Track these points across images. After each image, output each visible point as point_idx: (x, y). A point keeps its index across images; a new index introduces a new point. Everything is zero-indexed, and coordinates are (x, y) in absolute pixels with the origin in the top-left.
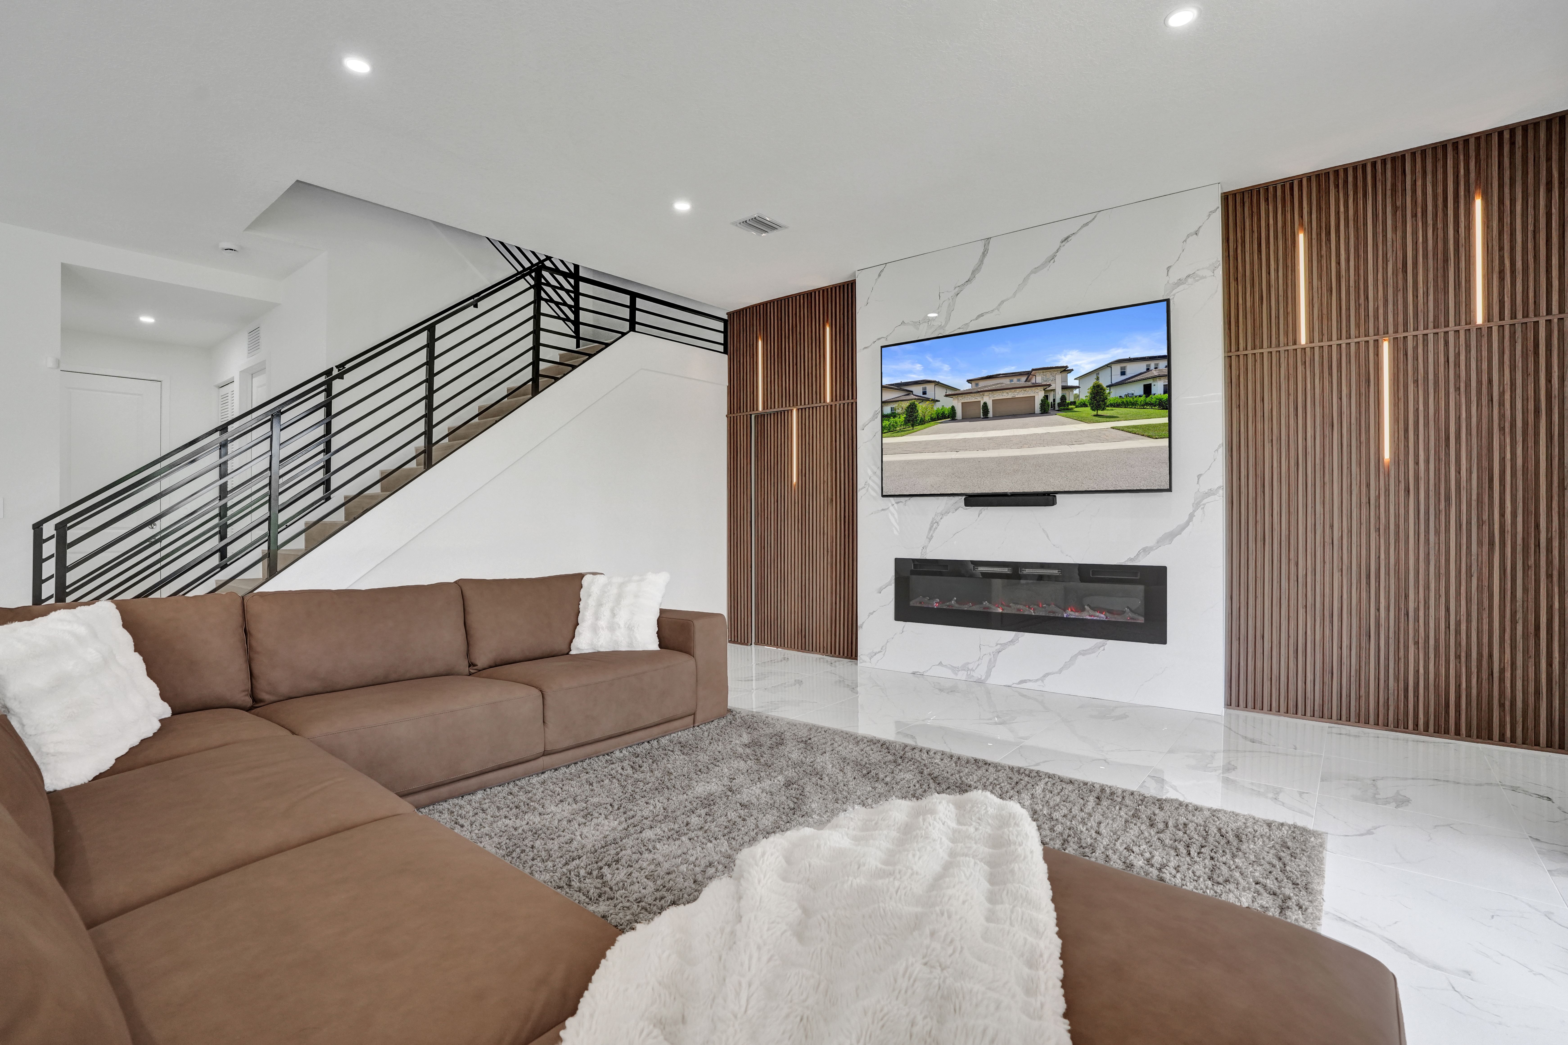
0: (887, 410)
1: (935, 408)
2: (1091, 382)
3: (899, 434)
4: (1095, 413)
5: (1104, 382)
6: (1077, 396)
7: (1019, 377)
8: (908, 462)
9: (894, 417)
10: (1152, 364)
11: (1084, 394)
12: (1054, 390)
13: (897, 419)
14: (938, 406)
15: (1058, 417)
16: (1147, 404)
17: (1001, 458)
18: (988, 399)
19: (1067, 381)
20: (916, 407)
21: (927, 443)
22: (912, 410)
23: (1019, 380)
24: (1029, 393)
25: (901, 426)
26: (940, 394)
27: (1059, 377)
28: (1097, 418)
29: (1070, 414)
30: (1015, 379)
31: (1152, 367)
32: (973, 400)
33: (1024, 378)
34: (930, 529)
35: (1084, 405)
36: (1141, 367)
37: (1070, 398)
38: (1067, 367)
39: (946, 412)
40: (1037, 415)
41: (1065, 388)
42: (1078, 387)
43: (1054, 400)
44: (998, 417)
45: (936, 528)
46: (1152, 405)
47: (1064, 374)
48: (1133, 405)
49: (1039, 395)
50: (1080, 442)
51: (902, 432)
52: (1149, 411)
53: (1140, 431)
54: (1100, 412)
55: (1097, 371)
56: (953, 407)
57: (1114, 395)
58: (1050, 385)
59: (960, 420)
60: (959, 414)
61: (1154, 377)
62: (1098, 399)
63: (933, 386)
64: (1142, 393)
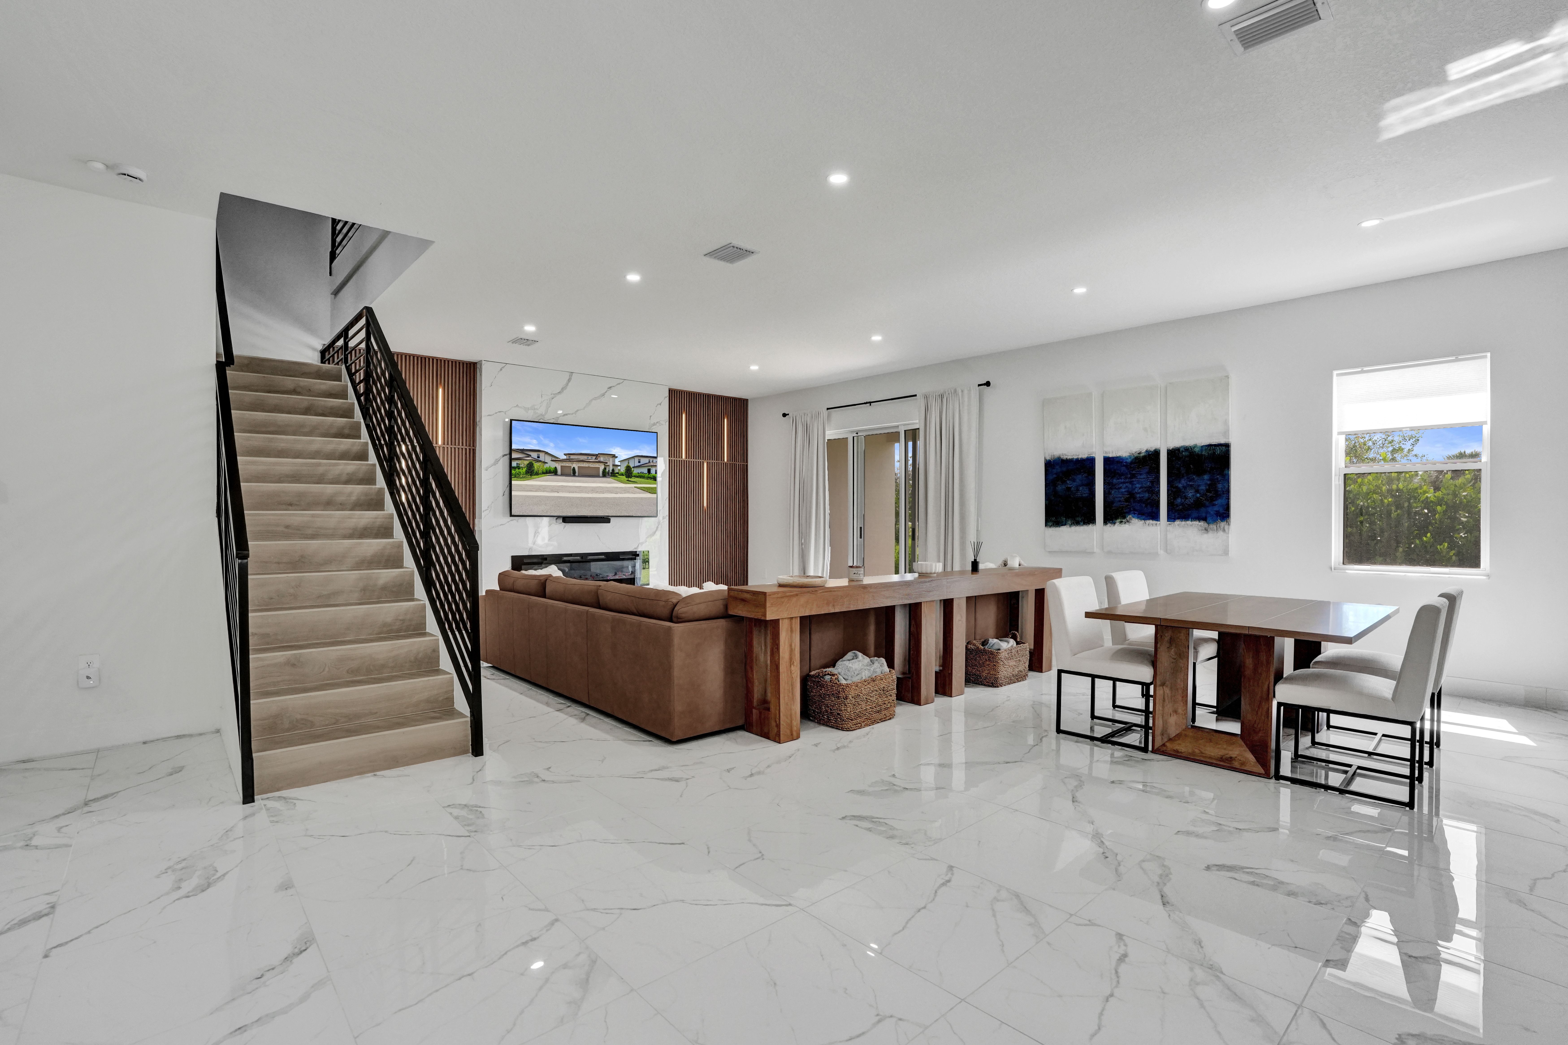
0: (514, 464)
1: (545, 467)
2: (625, 464)
3: (522, 479)
4: (627, 479)
5: (632, 465)
6: (619, 470)
7: (592, 456)
8: (529, 497)
9: (519, 469)
11: (622, 469)
12: (609, 466)
13: (520, 470)
14: (546, 466)
15: (610, 479)
17: (582, 498)
18: (575, 466)
19: (615, 462)
20: (533, 464)
21: (539, 486)
22: (530, 466)
23: (592, 458)
24: (597, 465)
25: (523, 474)
26: (548, 459)
27: (611, 459)
28: (628, 482)
29: (616, 478)
30: (590, 457)
31: (651, 461)
32: (567, 465)
34: (533, 537)
35: (623, 475)
36: (646, 460)
37: (616, 471)
38: (615, 455)
39: (552, 470)
40: (601, 477)
41: (614, 465)
42: (620, 466)
43: (609, 471)
44: (581, 476)
45: (538, 536)
46: (650, 478)
47: (614, 458)
48: (644, 478)
49: (602, 467)
50: (620, 493)
51: (523, 478)
52: (650, 481)
53: (647, 491)
54: (629, 479)
55: (628, 459)
56: (556, 467)
57: (635, 471)
58: (607, 463)
59: (559, 476)
60: (559, 472)
61: (652, 466)
62: (629, 473)
63: (543, 454)
64: (647, 472)
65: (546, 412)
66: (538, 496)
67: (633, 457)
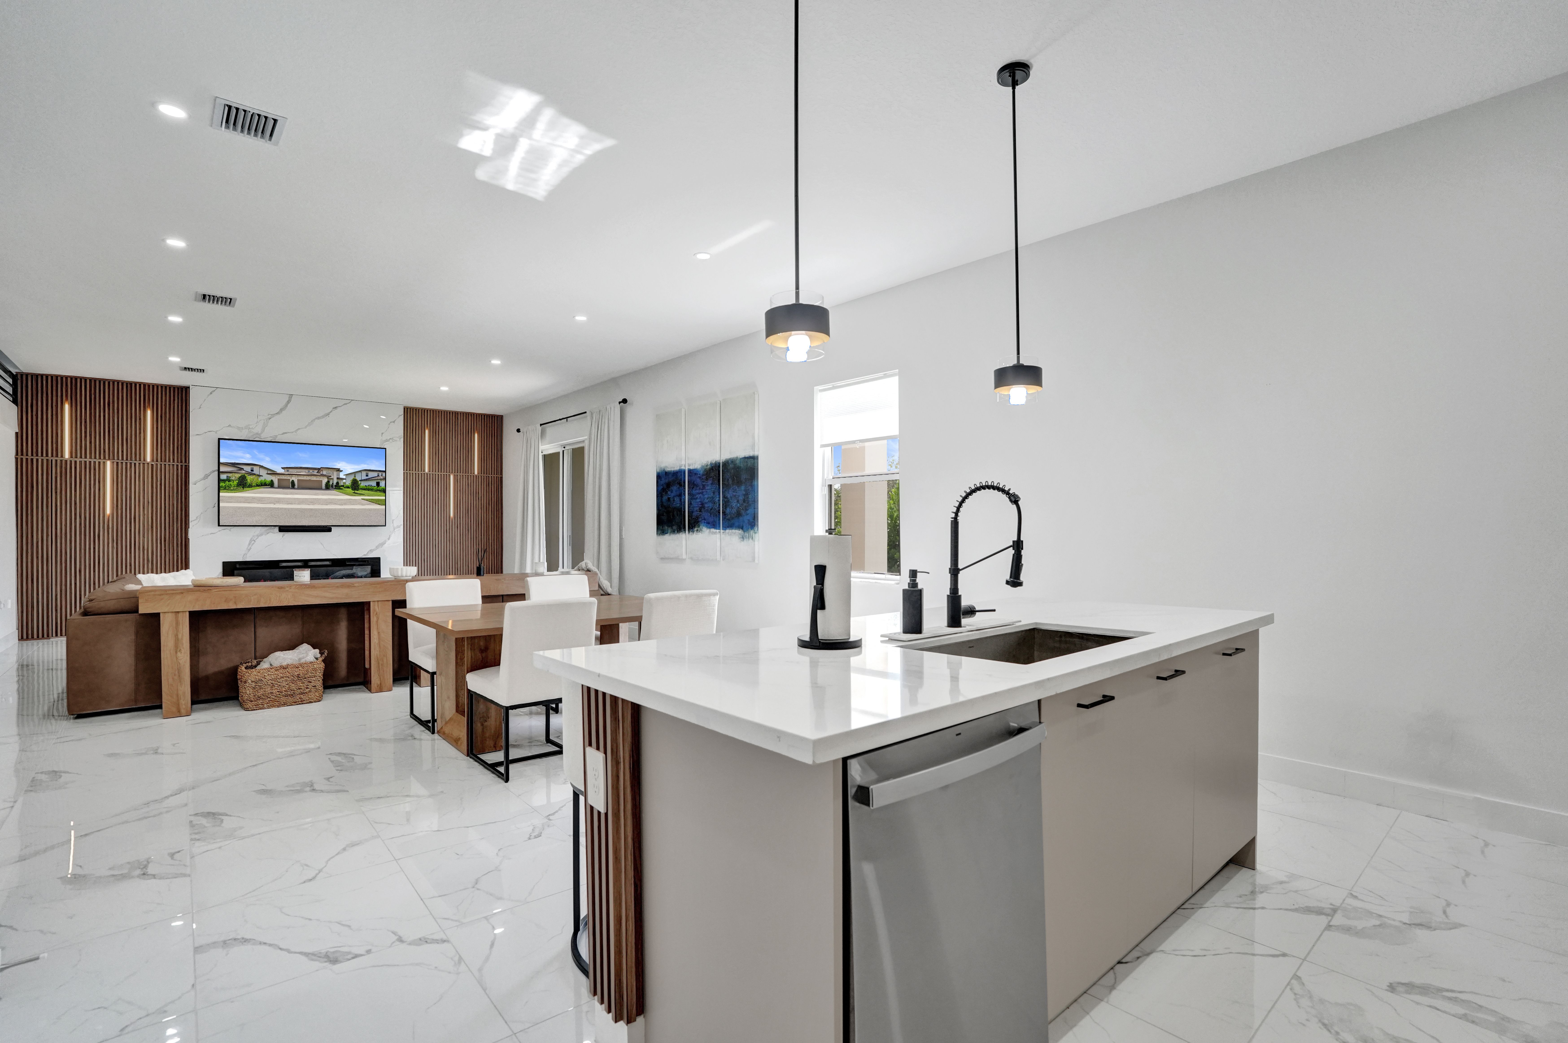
0: (223, 477)
1: (260, 480)
2: (352, 478)
3: (233, 491)
4: (353, 491)
5: (358, 478)
6: (345, 483)
8: (239, 508)
9: (229, 481)
10: (380, 474)
11: (348, 482)
12: (333, 479)
13: (231, 483)
14: (261, 479)
15: (334, 492)
16: (378, 490)
17: (302, 509)
18: (294, 479)
19: (339, 476)
20: (246, 477)
21: (254, 498)
22: (242, 478)
23: (313, 471)
24: (319, 478)
25: (234, 487)
26: (263, 472)
27: (335, 473)
28: (354, 494)
29: (340, 490)
30: (311, 471)
31: (380, 475)
32: (286, 478)
33: (317, 471)
34: (249, 544)
35: (348, 487)
36: (375, 474)
38: (339, 469)
39: (267, 483)
40: (324, 490)
41: (338, 478)
42: (345, 479)
43: (333, 484)
44: (300, 488)
45: (254, 544)
46: (380, 491)
47: (338, 472)
48: (372, 490)
49: (325, 480)
50: (345, 504)
51: (234, 490)
52: (379, 493)
53: (375, 502)
54: (356, 492)
55: (355, 473)
56: (272, 481)
57: (363, 484)
58: (330, 476)
59: (276, 488)
60: (276, 484)
61: (381, 479)
62: (355, 486)
63: (258, 467)
64: (375, 485)
65: (263, 430)
66: (251, 508)
67: (360, 471)
